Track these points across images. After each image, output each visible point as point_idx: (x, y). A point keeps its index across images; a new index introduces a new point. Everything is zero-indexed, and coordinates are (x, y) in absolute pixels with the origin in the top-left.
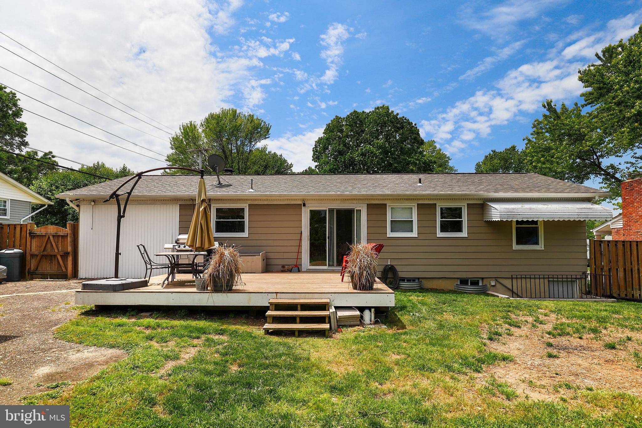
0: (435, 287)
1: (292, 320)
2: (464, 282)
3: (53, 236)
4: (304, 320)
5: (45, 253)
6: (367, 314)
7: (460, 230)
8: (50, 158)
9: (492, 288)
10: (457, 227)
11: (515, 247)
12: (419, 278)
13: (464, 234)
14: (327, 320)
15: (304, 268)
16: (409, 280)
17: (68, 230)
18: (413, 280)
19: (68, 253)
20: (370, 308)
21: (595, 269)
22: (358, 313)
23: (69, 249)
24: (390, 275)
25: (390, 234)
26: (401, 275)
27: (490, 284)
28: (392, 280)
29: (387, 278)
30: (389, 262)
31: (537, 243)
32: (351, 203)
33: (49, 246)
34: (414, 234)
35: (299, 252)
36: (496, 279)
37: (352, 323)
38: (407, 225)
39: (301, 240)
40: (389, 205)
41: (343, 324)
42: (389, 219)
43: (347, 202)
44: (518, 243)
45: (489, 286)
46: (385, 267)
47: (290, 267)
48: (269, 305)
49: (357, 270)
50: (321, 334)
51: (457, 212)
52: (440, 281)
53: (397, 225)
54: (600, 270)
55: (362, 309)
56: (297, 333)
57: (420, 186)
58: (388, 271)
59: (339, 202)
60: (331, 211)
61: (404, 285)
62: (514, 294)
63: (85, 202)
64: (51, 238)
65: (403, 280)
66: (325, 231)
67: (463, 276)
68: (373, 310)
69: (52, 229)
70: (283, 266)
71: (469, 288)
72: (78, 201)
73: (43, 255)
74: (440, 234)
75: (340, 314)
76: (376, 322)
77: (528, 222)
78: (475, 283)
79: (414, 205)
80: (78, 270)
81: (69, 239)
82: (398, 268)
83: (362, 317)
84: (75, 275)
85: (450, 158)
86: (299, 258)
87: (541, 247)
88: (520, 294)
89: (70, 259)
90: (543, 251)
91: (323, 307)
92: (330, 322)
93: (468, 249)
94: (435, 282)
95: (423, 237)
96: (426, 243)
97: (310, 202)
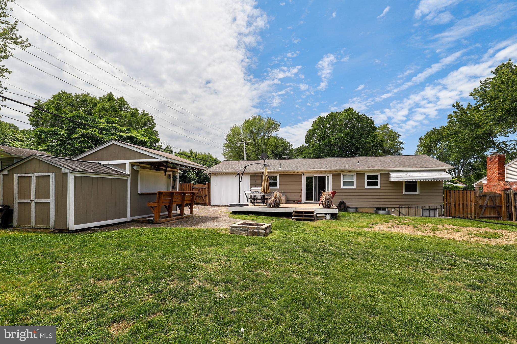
0: (364, 211)
1: (301, 216)
2: (378, 209)
3: (201, 188)
4: (305, 216)
5: (198, 195)
6: (328, 216)
7: (377, 185)
8: (169, 149)
9: (392, 212)
10: (376, 184)
11: (405, 193)
12: (356, 207)
13: (379, 187)
14: (313, 217)
15: (303, 202)
16: (352, 208)
17: (206, 186)
18: (354, 208)
19: (207, 195)
20: (329, 214)
21: (447, 204)
22: (324, 215)
23: (207, 193)
24: (342, 206)
25: (343, 187)
26: (348, 205)
27: (391, 210)
28: (343, 208)
29: (341, 207)
30: (342, 200)
31: (416, 191)
32: (324, 174)
33: (199, 192)
34: (354, 187)
35: (301, 195)
36: (394, 208)
37: (322, 218)
38: (351, 183)
39: (302, 190)
40: (342, 174)
41: (318, 218)
42: (342, 180)
44: (406, 191)
45: (391, 211)
46: (340, 202)
47: (297, 202)
48: (293, 212)
49: (324, 200)
50: (311, 220)
51: (376, 177)
52: (366, 208)
53: (345, 183)
54: (449, 204)
55: (326, 214)
56: (303, 220)
57: (358, 165)
58: (341, 204)
59: (319, 173)
60: (315, 177)
61: (348, 210)
62: (400, 213)
63: (213, 175)
64: (200, 189)
65: (349, 208)
66: (313, 185)
67: (378, 206)
68: (330, 215)
69: (200, 185)
70: (294, 201)
71: (381, 211)
72: (210, 174)
74: (367, 187)
75: (318, 215)
76: (331, 219)
77: (413, 182)
78: (384, 209)
79: (354, 174)
80: (210, 202)
81: (207, 189)
82: (346, 203)
83: (326, 217)
84: (209, 204)
85: (400, 135)
86: (301, 198)
87: (418, 193)
88: (405, 214)
89: (207, 197)
90: (419, 195)
91: (312, 212)
92: (314, 217)
93: (381, 194)
94: (364, 209)
95: (359, 188)
96: (360, 191)
97: (306, 173)
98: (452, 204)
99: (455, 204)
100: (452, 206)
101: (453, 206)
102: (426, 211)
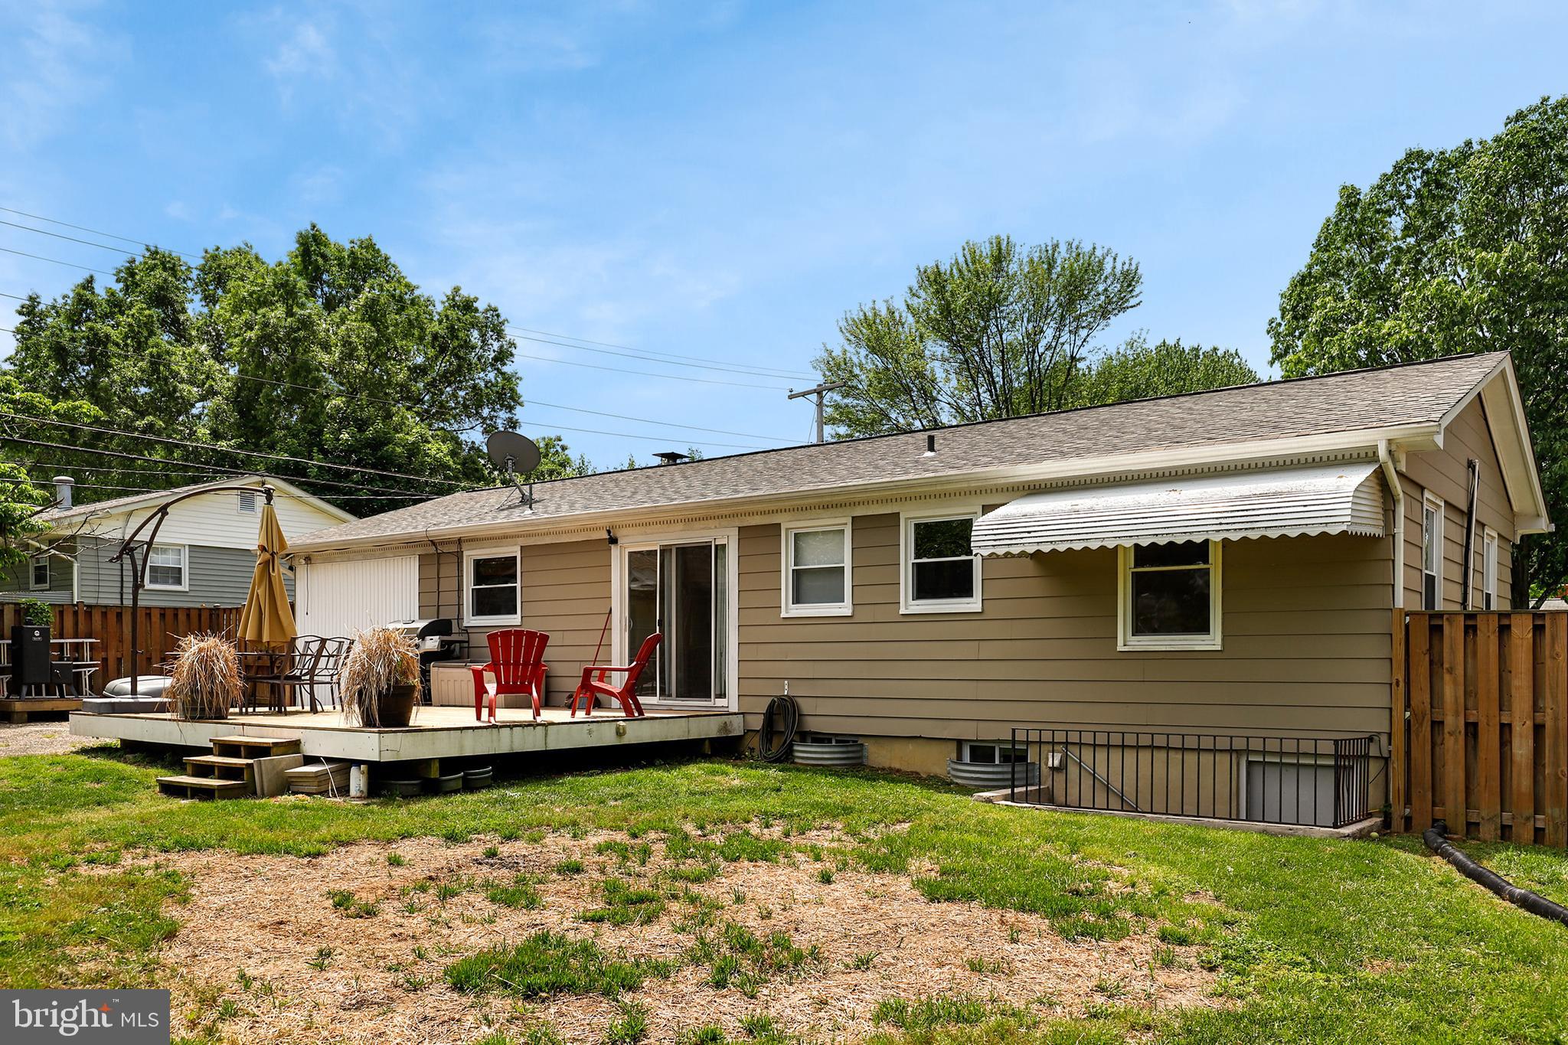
0: (896, 764)
2: (982, 753)
10: (960, 582)
11: (1127, 640)
12: (855, 738)
13: (977, 603)
16: (820, 739)
18: (843, 739)
21: (1408, 722)
25: (791, 610)
26: (808, 725)
27: (1047, 762)
28: (782, 738)
30: (786, 687)
31: (1204, 628)
32: (703, 529)
34: (844, 609)
36: (1065, 747)
38: (830, 582)
39: (610, 629)
40: (789, 525)
42: (787, 565)
43: (697, 525)
44: (1143, 625)
45: (1042, 768)
46: (773, 702)
48: (211, 745)
52: (911, 746)
53: (804, 585)
57: (932, 459)
59: (680, 526)
60: (665, 550)
61: (804, 752)
63: (300, 561)
65: (808, 739)
67: (980, 733)
73: (259, 667)
74: (910, 606)
79: (843, 520)
82: (806, 707)
87: (1213, 640)
90: (1219, 655)
93: (988, 651)
94: (898, 748)
95: (865, 614)
96: (875, 632)
97: (630, 530)
98: (1453, 722)
99: (1472, 730)
100: (1449, 742)
101: (1453, 746)
102: (1290, 776)
